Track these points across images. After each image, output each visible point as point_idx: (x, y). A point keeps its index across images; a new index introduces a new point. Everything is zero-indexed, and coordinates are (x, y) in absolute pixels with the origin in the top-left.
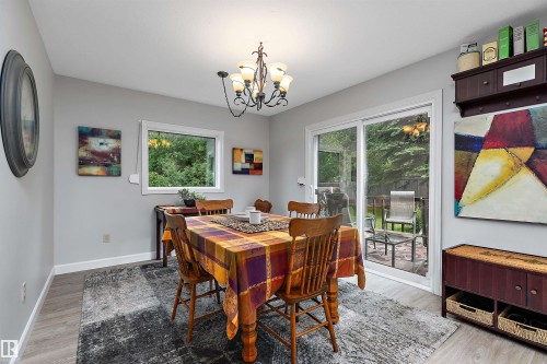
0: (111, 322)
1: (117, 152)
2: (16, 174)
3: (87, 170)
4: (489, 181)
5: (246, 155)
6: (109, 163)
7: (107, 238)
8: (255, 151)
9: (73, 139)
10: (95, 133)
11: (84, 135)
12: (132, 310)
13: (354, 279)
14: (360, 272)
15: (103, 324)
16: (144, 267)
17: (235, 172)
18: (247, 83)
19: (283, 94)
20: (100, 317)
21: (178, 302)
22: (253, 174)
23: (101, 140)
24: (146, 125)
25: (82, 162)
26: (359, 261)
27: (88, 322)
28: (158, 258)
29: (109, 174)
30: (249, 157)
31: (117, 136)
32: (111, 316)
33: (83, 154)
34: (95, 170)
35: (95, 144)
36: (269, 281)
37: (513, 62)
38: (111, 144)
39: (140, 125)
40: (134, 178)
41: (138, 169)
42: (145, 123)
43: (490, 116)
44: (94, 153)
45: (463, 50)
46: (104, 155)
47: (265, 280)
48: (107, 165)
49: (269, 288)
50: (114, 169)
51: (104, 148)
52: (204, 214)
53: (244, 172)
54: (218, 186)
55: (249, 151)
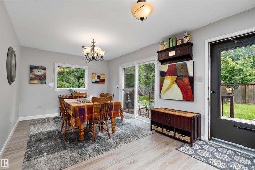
0: (39, 133)
1: (45, 75)
2: (10, 84)
3: (33, 82)
4: (167, 86)
5: (97, 76)
6: (42, 79)
7: (40, 108)
8: (101, 74)
9: (28, 70)
10: (36, 68)
11: (32, 69)
12: (47, 130)
13: (120, 118)
14: (122, 116)
15: (37, 134)
16: (54, 118)
17: (93, 83)
18: (88, 54)
19: (102, 57)
20: (36, 132)
21: (62, 127)
22: (100, 83)
23: (39, 71)
24: (57, 64)
25: (31, 79)
26: (122, 112)
27: (32, 133)
28: (60, 115)
29: (41, 83)
30: (99, 77)
31: (45, 69)
32: (40, 132)
33: (31, 76)
34: (36, 82)
35: (36, 72)
36: (86, 116)
37: (170, 49)
38: (43, 72)
39: (54, 65)
40: (51, 85)
41: (53, 81)
42: (56, 64)
43: (167, 65)
44: (36, 75)
45: (160, 43)
46: (39, 76)
47: (85, 115)
48: (40, 80)
49: (86, 118)
50: (43, 81)
51: (40, 73)
52: (76, 98)
53: (97, 82)
54: (86, 88)
55: (99, 74)
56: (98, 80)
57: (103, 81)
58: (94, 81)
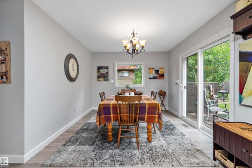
1: (107, 73)
3: (100, 79)
5: (155, 71)
8: (160, 68)
9: (96, 70)
10: (102, 68)
11: (99, 68)
17: (150, 78)
22: (159, 79)
24: (116, 65)
25: (99, 77)
26: (160, 117)
29: (105, 80)
30: (157, 72)
31: (107, 68)
33: (99, 74)
34: (102, 79)
35: (102, 71)
36: (112, 115)
38: (106, 70)
39: (114, 64)
40: (112, 82)
41: (113, 79)
42: (115, 63)
44: (101, 74)
46: (104, 74)
48: (104, 78)
50: (106, 79)
51: (104, 72)
53: (154, 78)
54: (143, 84)
55: (156, 69)
56: (156, 75)
57: (162, 76)
58: (151, 76)
